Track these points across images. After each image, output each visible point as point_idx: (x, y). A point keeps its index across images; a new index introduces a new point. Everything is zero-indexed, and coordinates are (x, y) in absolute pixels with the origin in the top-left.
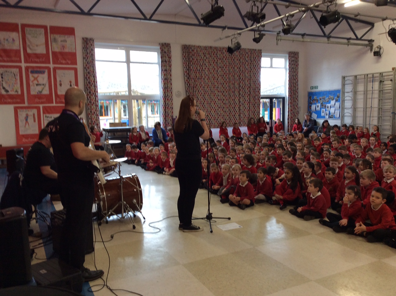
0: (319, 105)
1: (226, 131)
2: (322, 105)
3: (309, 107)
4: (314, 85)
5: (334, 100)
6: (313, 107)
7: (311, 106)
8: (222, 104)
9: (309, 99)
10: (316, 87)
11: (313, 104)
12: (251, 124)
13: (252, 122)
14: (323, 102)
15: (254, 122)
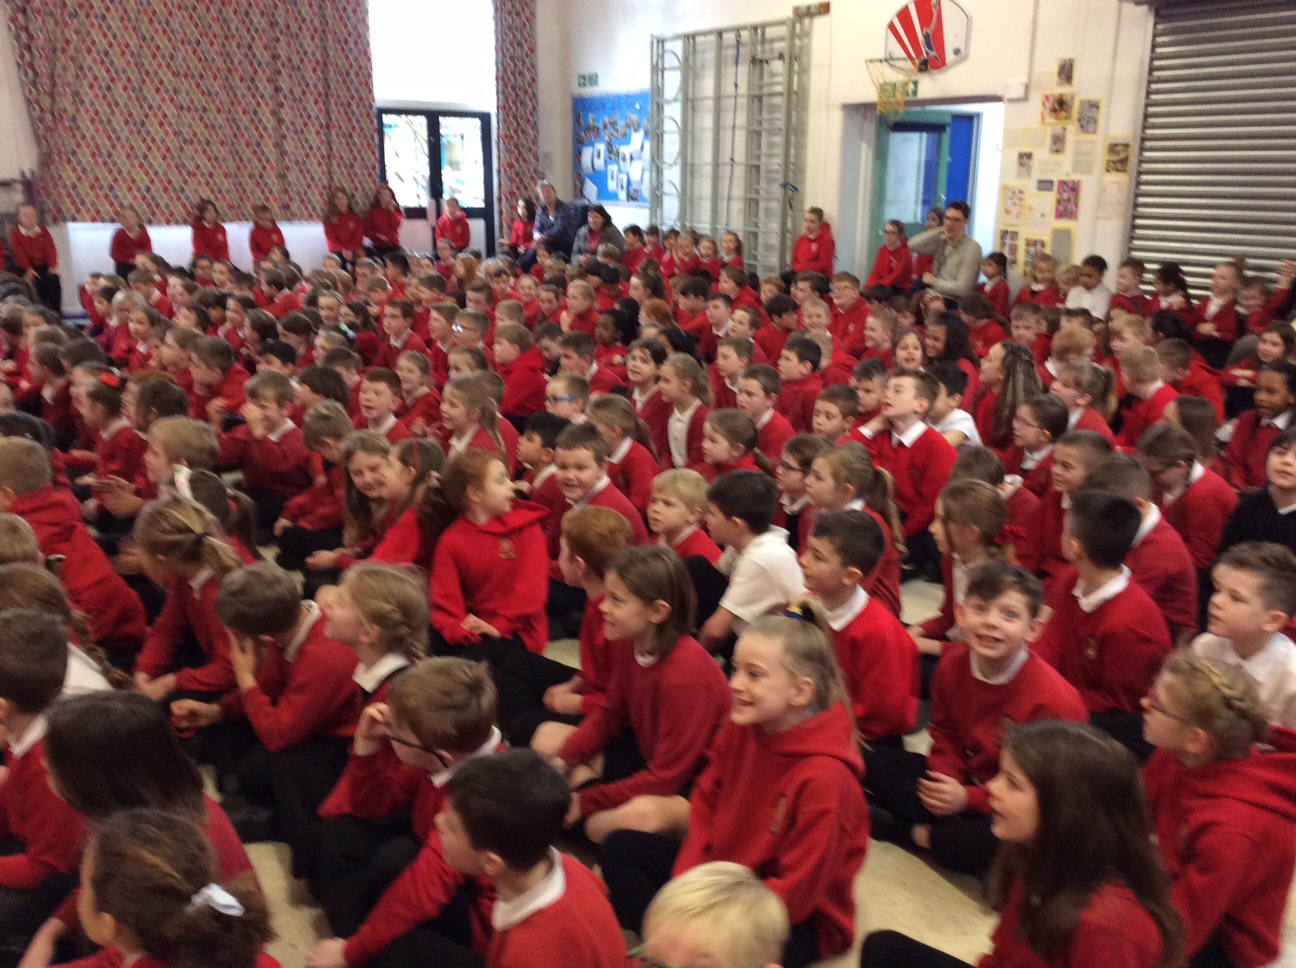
0: (601, 147)
1: (220, 237)
2: (609, 146)
3: (577, 155)
4: (587, 71)
5: (641, 133)
6: (587, 154)
7: (580, 153)
8: (200, 129)
9: (574, 128)
10: (592, 80)
11: (586, 145)
12: (339, 214)
13: (342, 203)
14: (613, 139)
15: (350, 208)
